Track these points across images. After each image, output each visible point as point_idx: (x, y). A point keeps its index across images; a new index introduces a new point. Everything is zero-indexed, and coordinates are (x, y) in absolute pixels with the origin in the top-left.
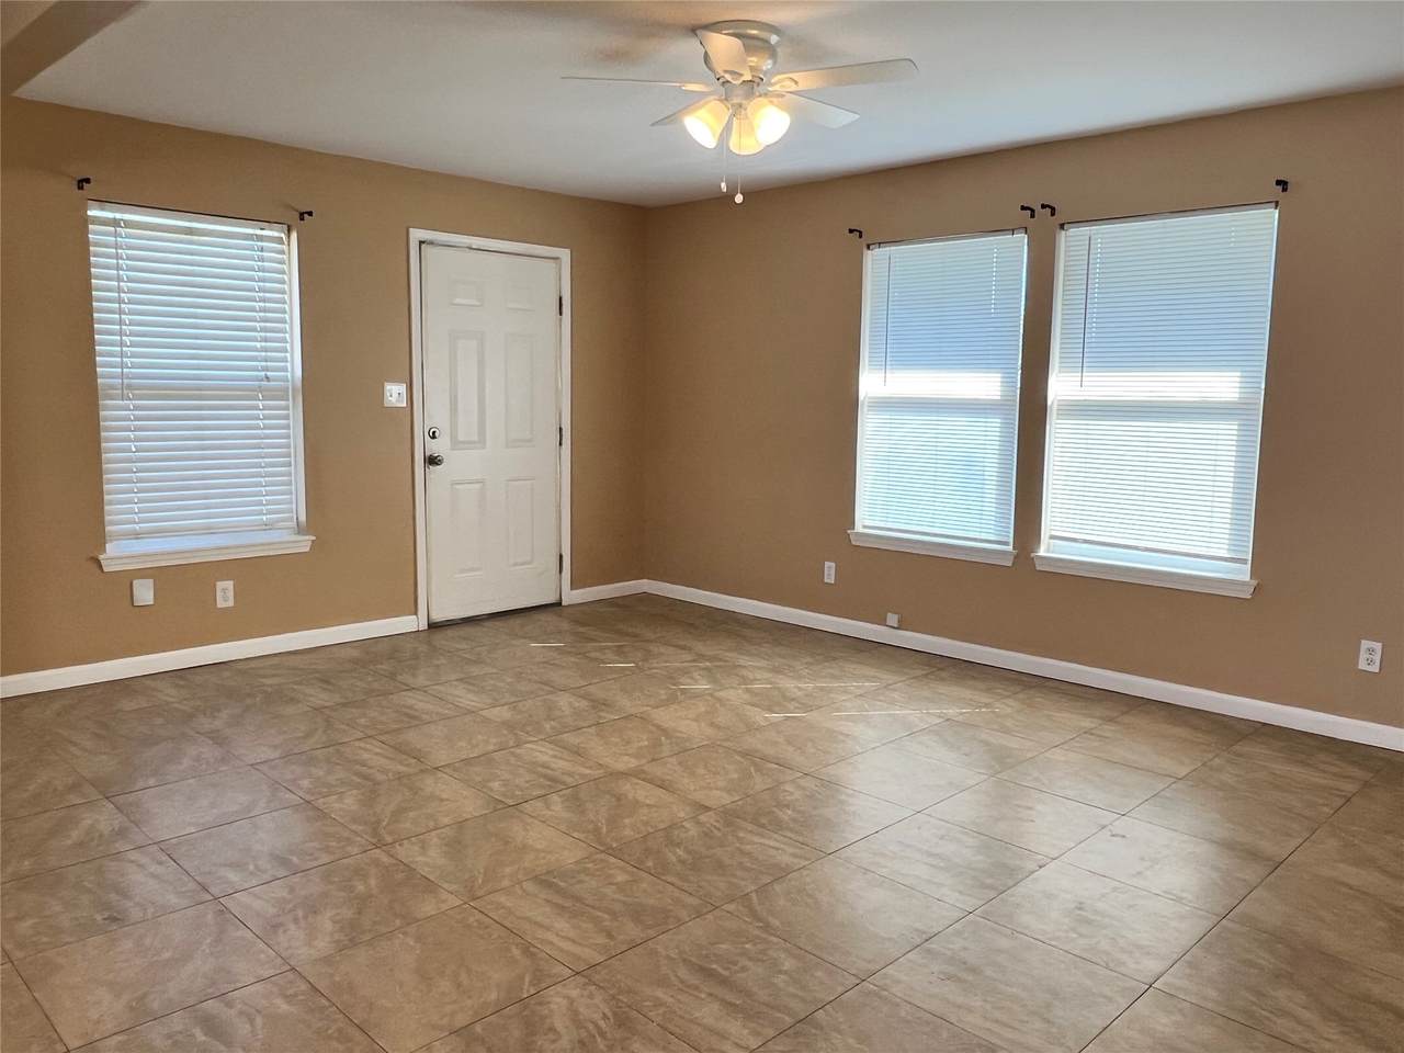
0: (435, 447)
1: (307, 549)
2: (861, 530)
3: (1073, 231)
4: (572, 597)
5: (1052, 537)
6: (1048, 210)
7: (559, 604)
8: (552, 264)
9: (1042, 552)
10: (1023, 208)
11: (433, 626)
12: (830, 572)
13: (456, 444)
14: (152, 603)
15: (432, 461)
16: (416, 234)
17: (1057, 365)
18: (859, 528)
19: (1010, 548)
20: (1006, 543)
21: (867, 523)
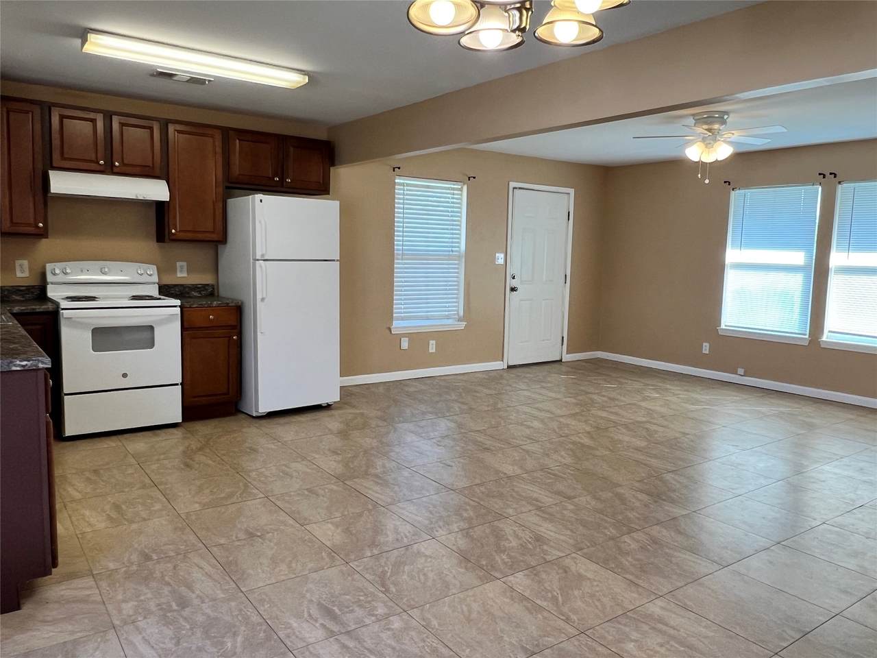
0: (514, 283)
1: (463, 328)
2: (724, 327)
3: (845, 185)
4: (567, 358)
5: (830, 332)
6: (833, 175)
7: (561, 361)
8: (566, 196)
9: (824, 338)
10: (820, 174)
11: (510, 367)
12: (706, 348)
13: (522, 282)
14: (407, 348)
15: (513, 289)
16: (512, 184)
17: (835, 248)
18: (723, 326)
19: (807, 337)
20: (805, 335)
21: (727, 324)
